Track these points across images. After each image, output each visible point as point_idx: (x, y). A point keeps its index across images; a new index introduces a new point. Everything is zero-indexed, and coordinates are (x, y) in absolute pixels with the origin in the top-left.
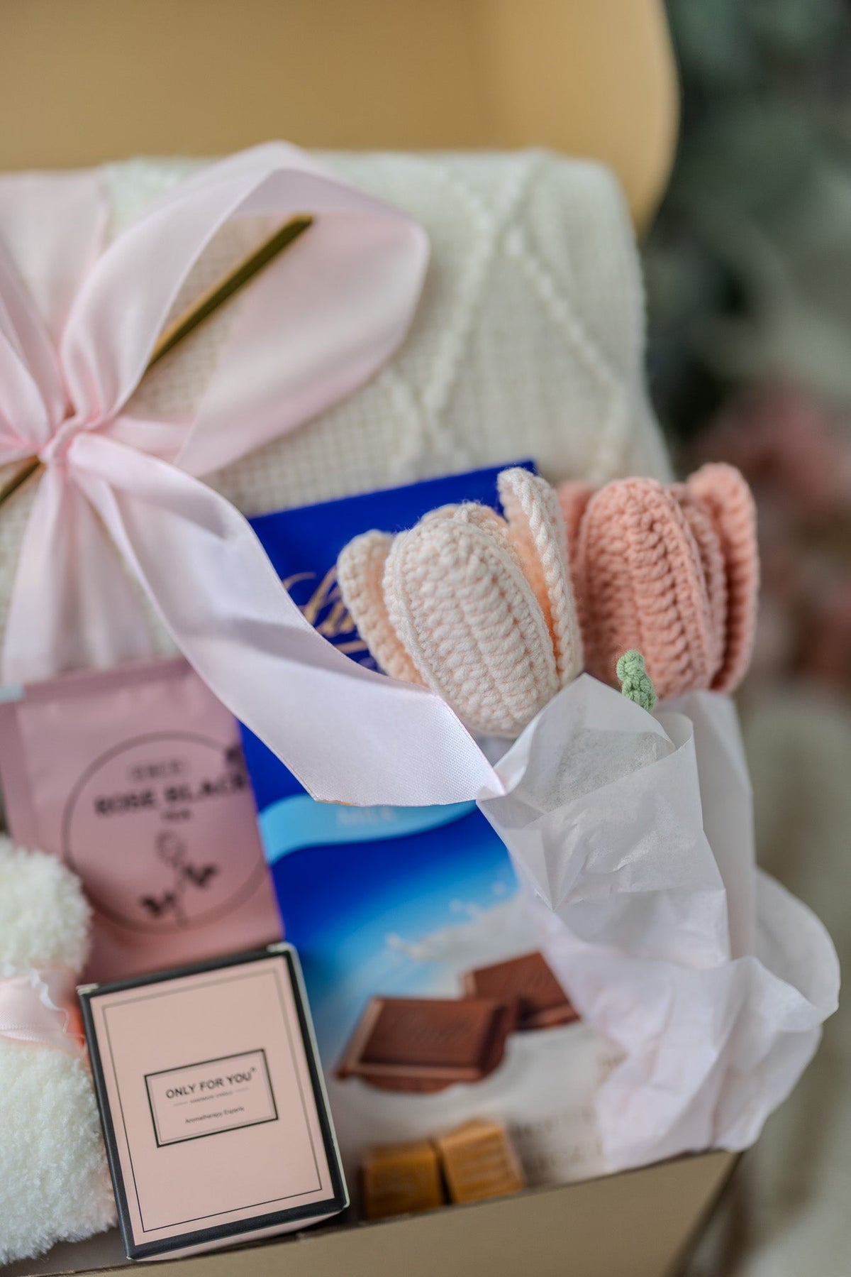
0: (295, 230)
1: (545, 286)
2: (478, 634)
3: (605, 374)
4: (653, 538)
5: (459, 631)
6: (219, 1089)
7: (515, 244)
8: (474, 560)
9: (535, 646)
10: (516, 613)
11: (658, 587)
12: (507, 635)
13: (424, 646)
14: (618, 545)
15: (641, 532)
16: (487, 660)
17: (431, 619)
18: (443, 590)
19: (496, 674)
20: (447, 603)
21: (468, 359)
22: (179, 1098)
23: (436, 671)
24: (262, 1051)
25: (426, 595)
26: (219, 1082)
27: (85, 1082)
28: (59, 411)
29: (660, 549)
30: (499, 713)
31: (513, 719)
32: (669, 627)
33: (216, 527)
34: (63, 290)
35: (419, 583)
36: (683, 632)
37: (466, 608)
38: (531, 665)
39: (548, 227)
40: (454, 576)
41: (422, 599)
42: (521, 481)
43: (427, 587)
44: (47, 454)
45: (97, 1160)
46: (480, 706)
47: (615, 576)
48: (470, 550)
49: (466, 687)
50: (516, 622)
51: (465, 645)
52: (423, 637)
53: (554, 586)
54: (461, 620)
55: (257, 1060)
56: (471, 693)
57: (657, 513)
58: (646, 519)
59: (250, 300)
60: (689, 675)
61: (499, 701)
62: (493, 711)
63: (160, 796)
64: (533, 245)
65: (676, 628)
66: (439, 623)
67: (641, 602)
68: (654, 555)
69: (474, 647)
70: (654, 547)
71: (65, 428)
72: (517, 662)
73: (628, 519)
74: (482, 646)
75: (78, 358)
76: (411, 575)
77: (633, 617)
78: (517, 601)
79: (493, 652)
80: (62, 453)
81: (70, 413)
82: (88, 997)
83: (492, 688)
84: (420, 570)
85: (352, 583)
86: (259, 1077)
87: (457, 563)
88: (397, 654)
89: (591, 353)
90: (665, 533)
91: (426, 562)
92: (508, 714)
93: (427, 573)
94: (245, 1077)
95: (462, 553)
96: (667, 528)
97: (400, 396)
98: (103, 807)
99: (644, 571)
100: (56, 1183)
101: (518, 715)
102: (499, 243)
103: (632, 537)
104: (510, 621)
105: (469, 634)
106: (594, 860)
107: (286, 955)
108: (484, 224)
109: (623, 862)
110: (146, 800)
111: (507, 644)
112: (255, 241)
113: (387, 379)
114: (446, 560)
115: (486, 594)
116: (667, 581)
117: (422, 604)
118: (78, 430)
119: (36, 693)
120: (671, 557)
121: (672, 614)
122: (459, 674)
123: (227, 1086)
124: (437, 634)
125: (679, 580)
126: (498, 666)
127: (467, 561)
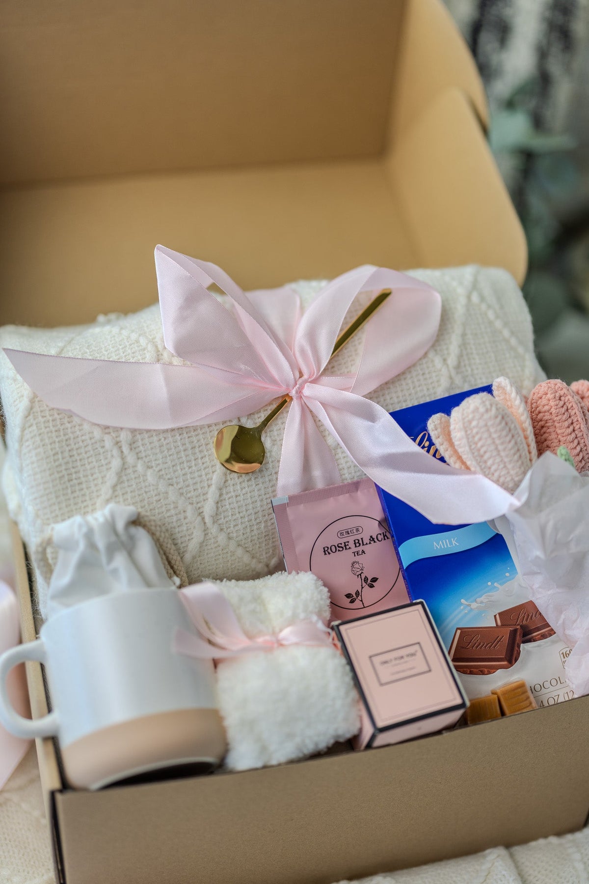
0: (383, 297)
1: (491, 315)
2: (498, 442)
3: (521, 350)
4: (561, 403)
5: (489, 441)
6: (402, 660)
7: (475, 298)
8: (494, 409)
9: (521, 447)
10: (513, 432)
11: (566, 424)
12: (510, 441)
13: (473, 451)
14: (546, 408)
15: (556, 400)
16: (503, 454)
17: (476, 439)
18: (482, 423)
19: (506, 460)
20: (484, 429)
21: (464, 345)
22: (386, 665)
23: (480, 462)
24: (419, 643)
25: (474, 427)
26: (402, 657)
27: (344, 661)
28: (298, 375)
29: (565, 407)
30: (508, 479)
31: (514, 481)
32: (573, 441)
33: (371, 417)
34: (289, 329)
35: (470, 422)
36: (579, 444)
37: (492, 430)
38: (520, 456)
39: (487, 292)
40: (486, 416)
41: (471, 429)
42: (505, 380)
43: (474, 423)
44: (293, 393)
45: (354, 694)
46: (500, 477)
47: (546, 421)
48: (491, 405)
49: (493, 468)
50: (513, 436)
51: (492, 447)
52: (473, 447)
53: (525, 422)
54: (490, 436)
55: (417, 647)
56: (496, 471)
57: (562, 393)
58: (557, 395)
59: (368, 327)
60: (583, 462)
61: (508, 473)
62: (506, 478)
63: (351, 544)
64: (482, 299)
65: (576, 442)
66: (480, 439)
67: (559, 431)
68: (563, 410)
69: (496, 448)
70: (563, 407)
71: (301, 380)
72: (515, 454)
73: (550, 396)
74: (500, 447)
75: (303, 352)
76: (467, 419)
77: (556, 439)
78: (512, 426)
79: (504, 450)
80: (299, 392)
81: (301, 375)
82: (338, 626)
83: (505, 467)
84: (471, 416)
85: (436, 432)
86: (419, 654)
87: (487, 411)
88: (458, 461)
89: (513, 341)
90: (566, 401)
91: (473, 412)
92: (512, 479)
93: (474, 417)
94: (413, 655)
95: (489, 407)
96: (567, 398)
97: (438, 361)
98: (326, 551)
99: (560, 417)
100: (339, 703)
101: (516, 479)
102: (469, 297)
103: (552, 403)
104: (510, 436)
105: (494, 442)
106: (559, 535)
107: (421, 603)
108: (461, 291)
109: (572, 536)
110: (346, 546)
111: (510, 445)
112: (366, 304)
113: (431, 355)
114: (482, 410)
115: (500, 423)
116: (570, 421)
117: (472, 432)
118: (306, 381)
119: (294, 500)
120: (570, 411)
121: (573, 435)
122: (489, 463)
123: (406, 659)
124: (479, 445)
125: (575, 420)
126: (507, 456)
127: (491, 410)
